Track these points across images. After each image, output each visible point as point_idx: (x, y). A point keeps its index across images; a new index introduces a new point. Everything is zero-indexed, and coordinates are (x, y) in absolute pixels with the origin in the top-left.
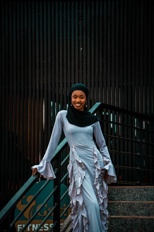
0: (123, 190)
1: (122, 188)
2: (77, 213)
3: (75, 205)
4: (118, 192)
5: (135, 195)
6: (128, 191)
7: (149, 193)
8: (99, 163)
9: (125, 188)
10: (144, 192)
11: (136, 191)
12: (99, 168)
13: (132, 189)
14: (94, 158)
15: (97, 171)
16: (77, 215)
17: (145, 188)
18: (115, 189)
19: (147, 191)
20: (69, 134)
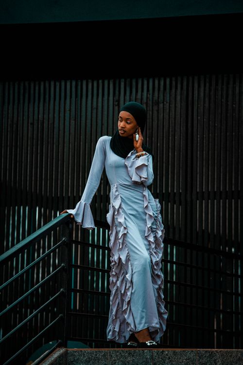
0: (96, 355)
1: (96, 352)
2: (123, 274)
3: (117, 262)
4: (89, 358)
5: (115, 363)
6: (104, 355)
7: (136, 360)
8: (150, 207)
9: (100, 352)
10: (129, 359)
11: (117, 356)
12: (151, 214)
13: (110, 352)
14: (143, 201)
15: (149, 218)
16: (123, 277)
17: (130, 351)
18: (85, 352)
19: (133, 356)
20: (112, 167)
